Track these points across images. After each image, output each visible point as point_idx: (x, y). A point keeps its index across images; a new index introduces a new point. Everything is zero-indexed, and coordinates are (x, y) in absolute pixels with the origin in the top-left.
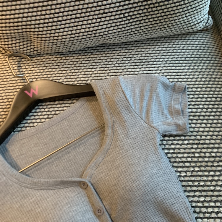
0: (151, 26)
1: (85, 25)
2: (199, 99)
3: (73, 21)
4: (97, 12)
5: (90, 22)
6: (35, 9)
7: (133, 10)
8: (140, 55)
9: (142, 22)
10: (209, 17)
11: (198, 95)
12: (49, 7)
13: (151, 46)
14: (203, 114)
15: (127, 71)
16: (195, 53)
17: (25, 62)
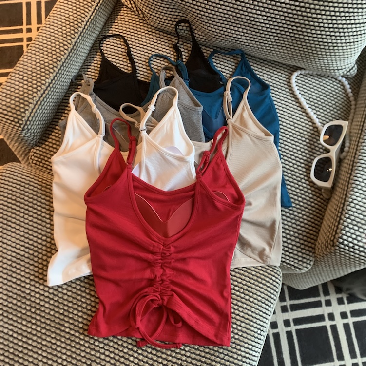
0: (291, 55)
1: (231, 30)
2: (300, 142)
3: (222, 22)
4: (247, 24)
5: (236, 29)
7: (279, 35)
8: (269, 77)
9: (284, 48)
10: (354, 67)
11: (302, 137)
13: (285, 71)
14: (296, 155)
16: (322, 97)
17: (158, 35)
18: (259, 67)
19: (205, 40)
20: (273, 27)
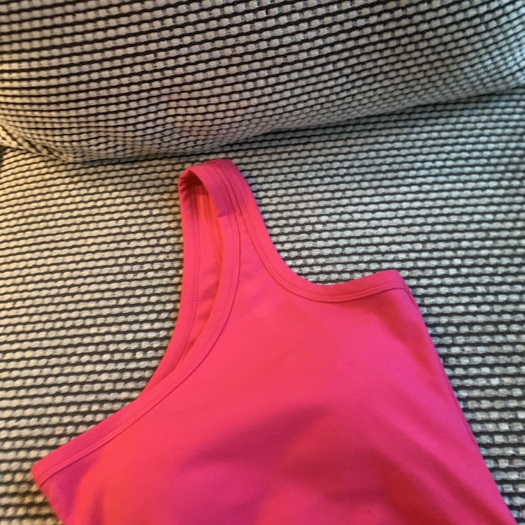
0: (402, 86)
1: (240, 92)
4: (268, 63)
5: (250, 85)
6: (117, 63)
7: (357, 52)
8: (373, 154)
9: (381, 77)
12: (151, 57)
15: (344, 196)
16: (513, 145)
17: (95, 177)
18: (340, 143)
19: (195, 141)
20: (332, 39)
